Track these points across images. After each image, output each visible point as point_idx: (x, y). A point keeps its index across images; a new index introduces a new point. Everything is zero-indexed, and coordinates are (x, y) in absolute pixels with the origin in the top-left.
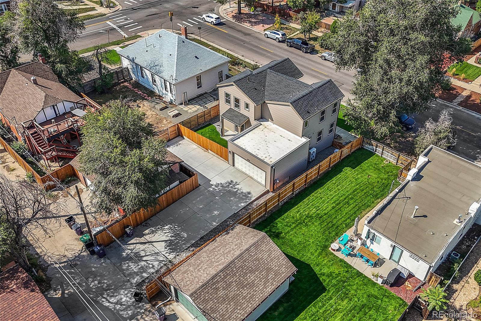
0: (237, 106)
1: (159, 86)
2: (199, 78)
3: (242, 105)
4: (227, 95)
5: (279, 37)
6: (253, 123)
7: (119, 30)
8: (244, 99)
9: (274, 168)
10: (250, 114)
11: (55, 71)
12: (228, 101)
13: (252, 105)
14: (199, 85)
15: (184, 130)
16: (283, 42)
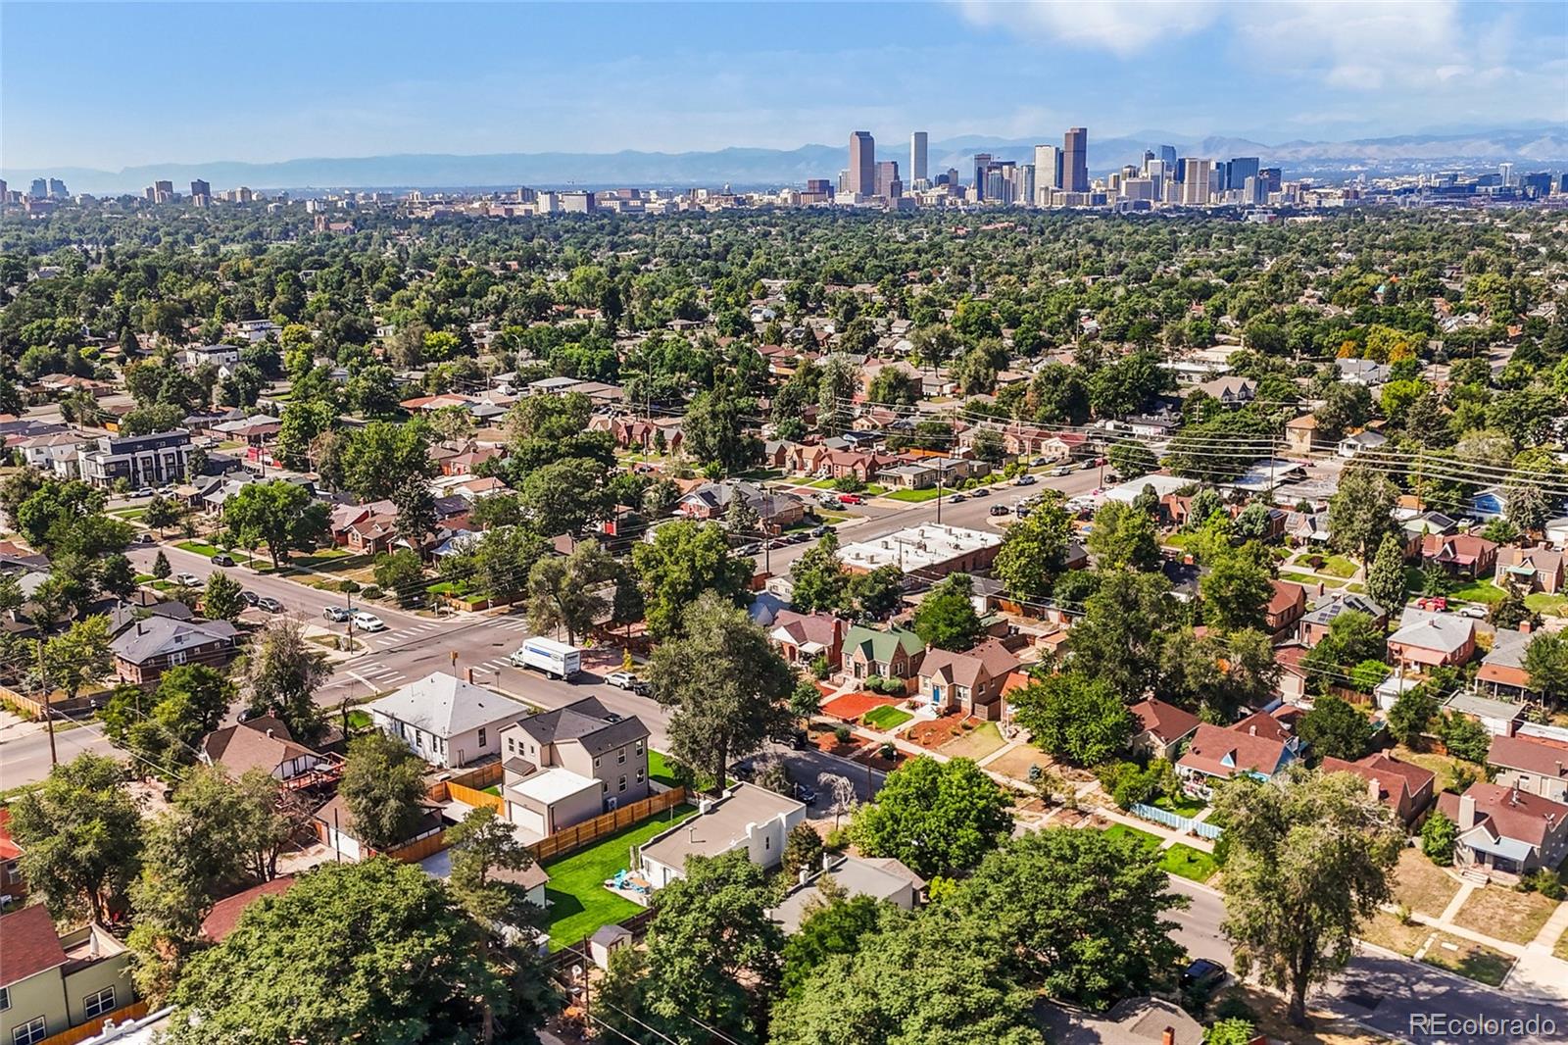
0: (522, 753)
1: (427, 749)
2: (482, 732)
3: (527, 750)
4: (511, 741)
5: (626, 682)
6: (539, 768)
7: (367, 683)
8: (530, 741)
9: (551, 808)
10: (535, 759)
11: (290, 728)
12: (512, 749)
13: (537, 746)
14: (483, 743)
15: (454, 788)
16: (630, 689)
